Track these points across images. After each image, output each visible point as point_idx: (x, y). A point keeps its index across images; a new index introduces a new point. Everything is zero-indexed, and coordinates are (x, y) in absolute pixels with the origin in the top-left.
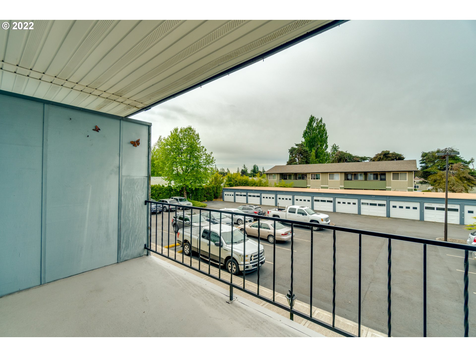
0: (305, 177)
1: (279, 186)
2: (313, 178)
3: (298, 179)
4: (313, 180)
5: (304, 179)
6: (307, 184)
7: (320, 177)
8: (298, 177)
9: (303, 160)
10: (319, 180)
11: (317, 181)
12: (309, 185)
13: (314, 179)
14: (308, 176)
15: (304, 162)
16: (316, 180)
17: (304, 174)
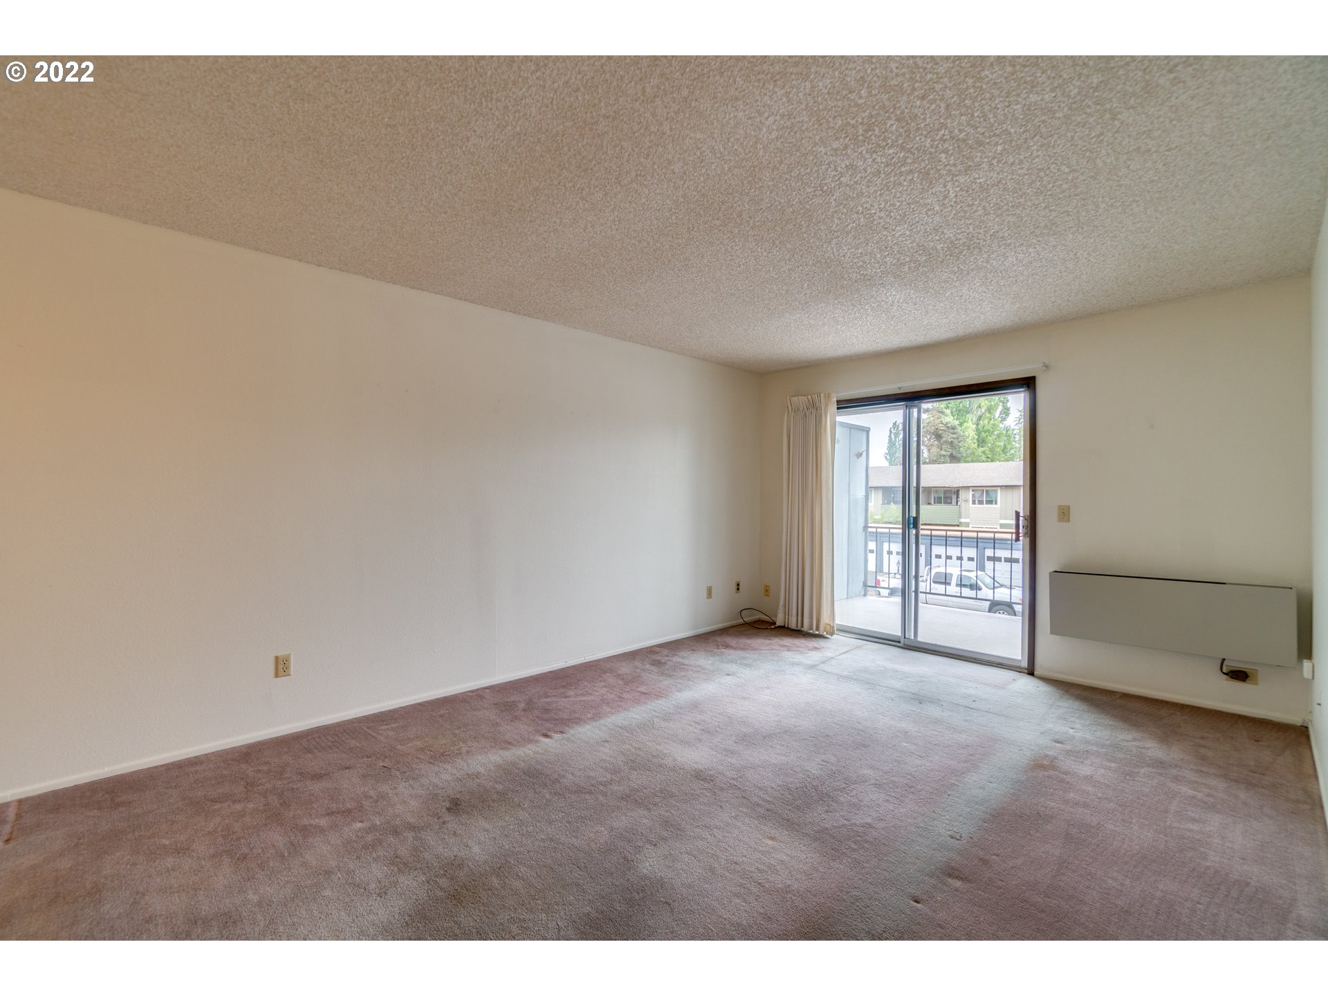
0: (954, 497)
1: (884, 520)
2: (977, 502)
3: (933, 503)
4: (977, 506)
5: (951, 503)
6: (960, 517)
7: (996, 498)
8: (935, 498)
9: (943, 452)
10: (996, 506)
11: (987, 508)
12: (966, 518)
13: (981, 502)
14: (962, 495)
15: (944, 456)
16: (985, 506)
17: (951, 490)
